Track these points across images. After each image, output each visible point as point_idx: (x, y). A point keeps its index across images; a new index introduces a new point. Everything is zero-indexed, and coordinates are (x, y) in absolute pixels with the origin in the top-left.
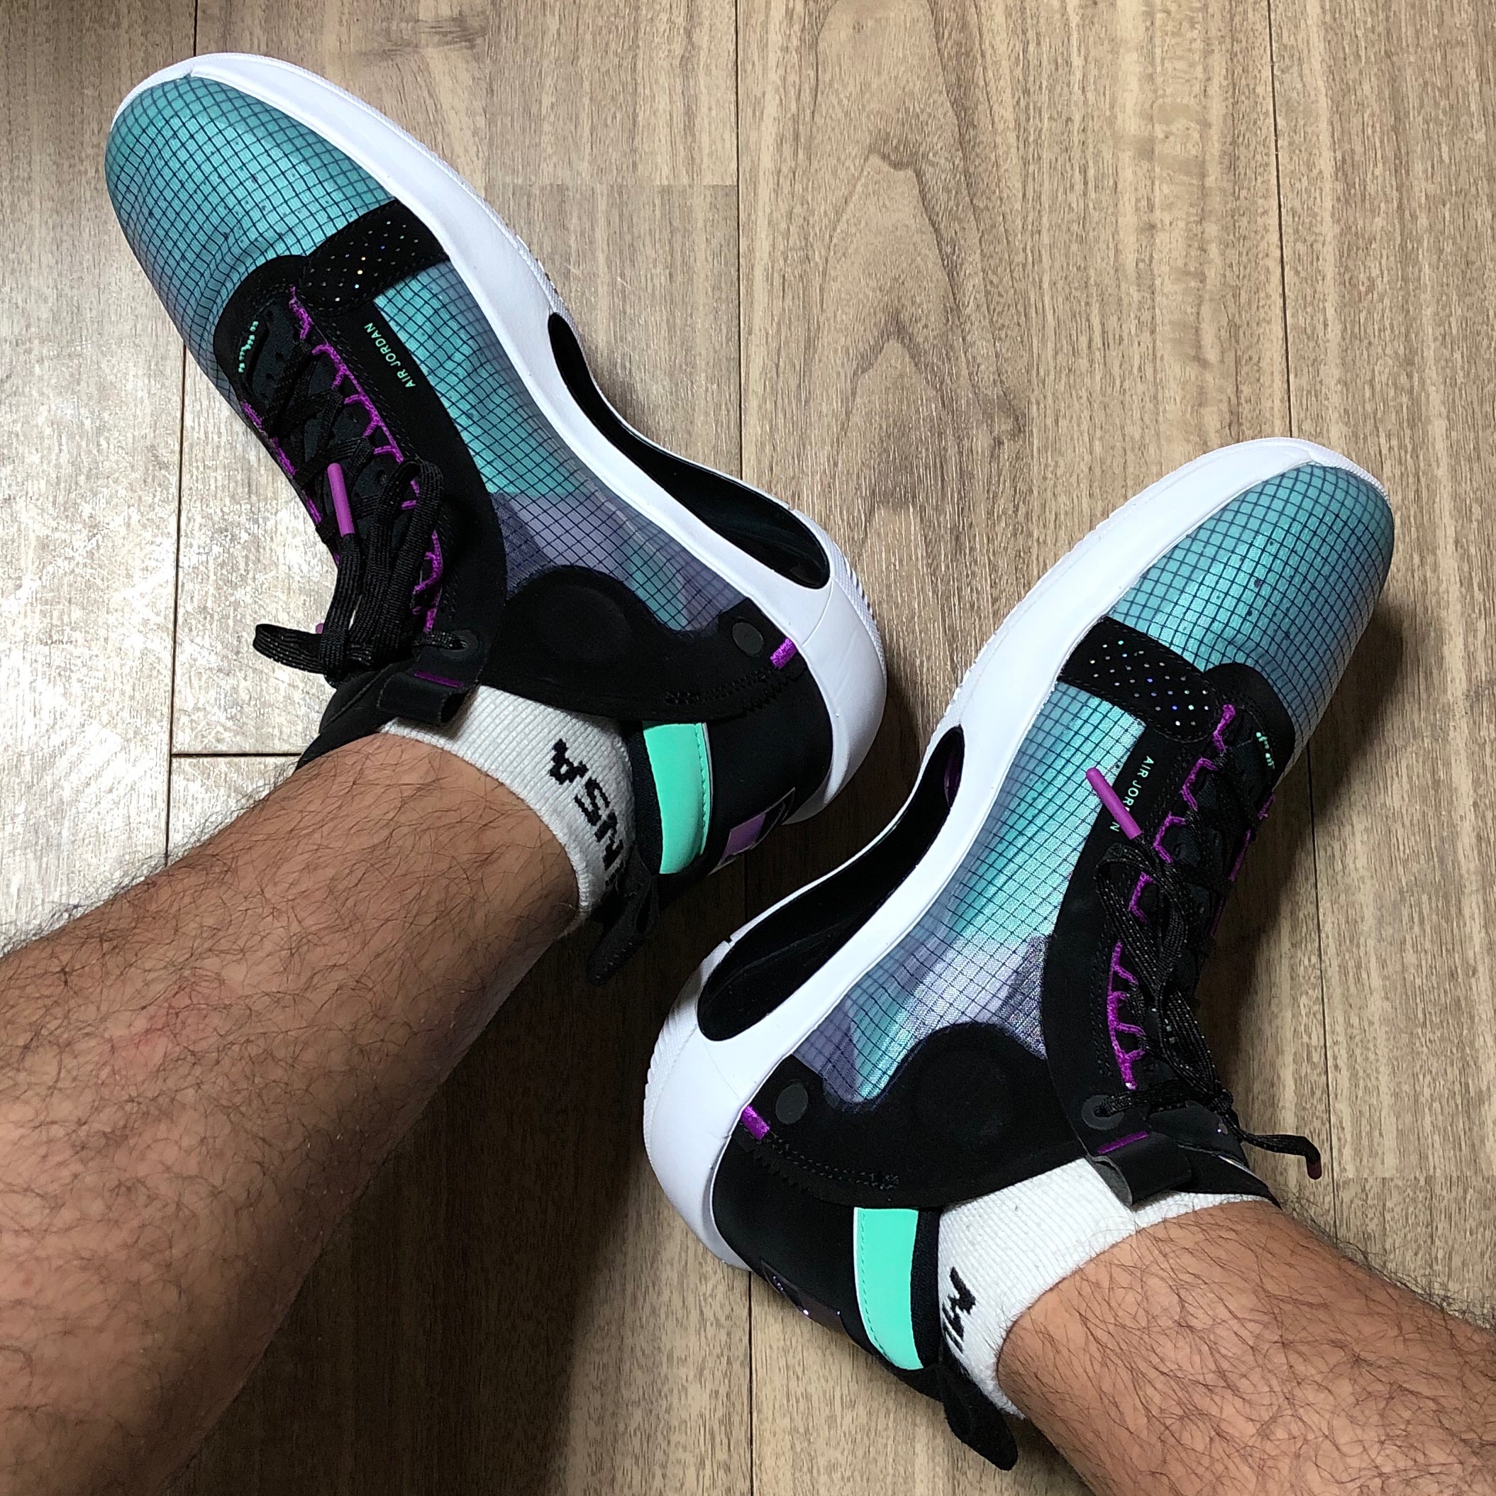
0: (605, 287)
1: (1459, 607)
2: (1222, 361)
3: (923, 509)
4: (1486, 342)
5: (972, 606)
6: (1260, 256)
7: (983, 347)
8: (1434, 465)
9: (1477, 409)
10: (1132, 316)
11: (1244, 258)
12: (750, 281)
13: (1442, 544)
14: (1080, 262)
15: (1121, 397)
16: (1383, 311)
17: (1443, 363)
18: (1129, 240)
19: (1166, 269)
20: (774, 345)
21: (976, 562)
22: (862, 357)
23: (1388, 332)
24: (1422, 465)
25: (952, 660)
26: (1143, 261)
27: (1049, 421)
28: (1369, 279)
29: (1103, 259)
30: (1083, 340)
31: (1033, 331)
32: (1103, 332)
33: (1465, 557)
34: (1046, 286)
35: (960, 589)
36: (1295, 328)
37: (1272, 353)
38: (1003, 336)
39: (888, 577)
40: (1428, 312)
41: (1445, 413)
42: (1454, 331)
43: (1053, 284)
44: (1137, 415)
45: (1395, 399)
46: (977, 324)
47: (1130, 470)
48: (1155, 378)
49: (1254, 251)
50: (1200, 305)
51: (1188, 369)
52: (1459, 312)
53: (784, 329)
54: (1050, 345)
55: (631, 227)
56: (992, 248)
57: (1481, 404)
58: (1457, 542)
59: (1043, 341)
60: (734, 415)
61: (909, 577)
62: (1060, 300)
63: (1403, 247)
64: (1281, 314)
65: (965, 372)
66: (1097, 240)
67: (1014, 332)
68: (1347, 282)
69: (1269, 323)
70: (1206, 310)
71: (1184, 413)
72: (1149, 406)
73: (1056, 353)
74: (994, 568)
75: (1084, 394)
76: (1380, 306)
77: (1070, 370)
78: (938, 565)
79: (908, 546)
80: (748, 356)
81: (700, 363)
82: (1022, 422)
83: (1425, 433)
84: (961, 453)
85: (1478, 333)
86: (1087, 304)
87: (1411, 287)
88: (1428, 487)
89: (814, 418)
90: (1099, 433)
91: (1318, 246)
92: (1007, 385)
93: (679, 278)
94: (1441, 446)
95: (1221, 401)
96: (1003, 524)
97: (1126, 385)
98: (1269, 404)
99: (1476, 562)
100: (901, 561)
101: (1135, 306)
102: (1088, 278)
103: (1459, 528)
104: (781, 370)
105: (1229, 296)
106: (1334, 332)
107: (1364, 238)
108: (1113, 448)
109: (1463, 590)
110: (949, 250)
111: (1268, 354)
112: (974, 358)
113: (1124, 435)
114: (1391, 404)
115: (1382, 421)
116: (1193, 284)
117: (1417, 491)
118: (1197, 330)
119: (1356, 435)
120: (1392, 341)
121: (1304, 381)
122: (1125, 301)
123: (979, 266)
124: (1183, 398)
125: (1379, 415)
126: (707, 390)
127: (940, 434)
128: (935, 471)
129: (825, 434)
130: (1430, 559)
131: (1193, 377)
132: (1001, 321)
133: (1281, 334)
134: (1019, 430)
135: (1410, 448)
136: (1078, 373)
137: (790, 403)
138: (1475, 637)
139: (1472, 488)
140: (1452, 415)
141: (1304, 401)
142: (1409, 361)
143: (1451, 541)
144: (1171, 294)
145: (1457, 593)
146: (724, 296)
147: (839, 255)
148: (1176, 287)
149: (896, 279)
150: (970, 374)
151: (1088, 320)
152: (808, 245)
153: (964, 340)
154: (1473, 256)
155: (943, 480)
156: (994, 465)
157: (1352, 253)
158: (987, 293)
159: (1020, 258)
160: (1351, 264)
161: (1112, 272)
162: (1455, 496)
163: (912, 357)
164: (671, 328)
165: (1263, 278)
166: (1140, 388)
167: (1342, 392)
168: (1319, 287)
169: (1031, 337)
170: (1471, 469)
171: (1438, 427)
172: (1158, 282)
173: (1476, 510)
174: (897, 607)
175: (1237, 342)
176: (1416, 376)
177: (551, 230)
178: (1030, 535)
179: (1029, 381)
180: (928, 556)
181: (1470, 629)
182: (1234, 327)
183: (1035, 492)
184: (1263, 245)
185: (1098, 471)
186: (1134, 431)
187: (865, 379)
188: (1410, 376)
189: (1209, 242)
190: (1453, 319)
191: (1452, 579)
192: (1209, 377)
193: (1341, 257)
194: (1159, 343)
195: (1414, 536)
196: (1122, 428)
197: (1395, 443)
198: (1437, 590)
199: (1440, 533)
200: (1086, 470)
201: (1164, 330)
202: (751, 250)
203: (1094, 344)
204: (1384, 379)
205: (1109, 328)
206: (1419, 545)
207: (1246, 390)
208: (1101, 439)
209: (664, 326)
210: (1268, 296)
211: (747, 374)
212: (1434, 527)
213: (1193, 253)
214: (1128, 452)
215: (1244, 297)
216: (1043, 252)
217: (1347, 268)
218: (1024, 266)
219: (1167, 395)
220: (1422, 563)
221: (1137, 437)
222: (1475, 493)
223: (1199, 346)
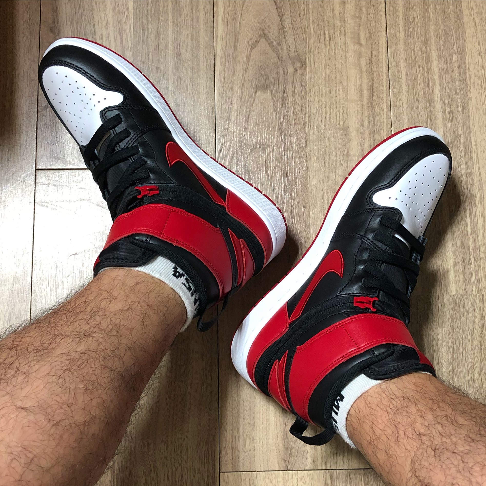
0: (171, 23)
1: (441, 119)
2: (367, 44)
3: (272, 91)
4: (450, 37)
5: (288, 121)
6: (379, 11)
7: (291, 41)
8: (434, 75)
9: (448, 58)
10: (338, 30)
11: (374, 12)
12: (217, 21)
13: (436, 100)
14: (321, 13)
15: (335, 56)
16: (418, 28)
17: (437, 44)
18: (337, 7)
19: (348, 16)
20: (226, 40)
21: (289, 108)
22: (253, 44)
23: (419, 34)
24: (430, 75)
25: (281, 138)
26: (342, 13)
27: (312, 63)
28: (413, 18)
29: (329, 13)
30: (323, 38)
31: (307, 36)
32: (329, 35)
33: (444, 103)
34: (311, 21)
35: (284, 116)
36: (390, 33)
37: (383, 41)
38: (297, 37)
39: (261, 112)
40: (432, 28)
41: (437, 59)
42: (440, 33)
43: (313, 21)
44: (340, 61)
45: (421, 55)
46: (289, 33)
47: (338, 78)
48: (345, 50)
49: (377, 9)
50: (359, 27)
51: (356, 47)
52: (442, 27)
53: (228, 36)
54: (312, 40)
55: (179, 5)
56: (294, 9)
57: (449, 56)
58: (441, 99)
59: (310, 39)
60: (212, 63)
61: (268, 112)
62: (315, 25)
63: (424, 8)
64: (385, 29)
65: (285, 48)
66: (327, 7)
67: (301, 36)
68: (406, 18)
69: (382, 32)
70: (362, 28)
71: (355, 60)
72: (344, 58)
73: (314, 42)
74: (295, 109)
75: (323, 55)
76: (417, 26)
77: (319, 47)
78: (277, 109)
79: (268, 103)
80: (217, 44)
81: (202, 46)
82: (303, 64)
83: (431, 65)
84: (284, 74)
85: (448, 34)
86: (324, 26)
87: (427, 20)
88: (432, 82)
89: (238, 64)
90: (328, 67)
91: (397, 8)
92: (298, 52)
93: (195, 20)
94: (436, 69)
95: (366, 56)
96: (297, 95)
97: (336, 51)
98: (381, 57)
99: (447, 105)
100: (265, 108)
101: (339, 27)
102: (324, 18)
103: (442, 95)
104: (227, 48)
105: (369, 24)
106: (402, 35)
107: (411, 5)
108: (332, 72)
109: (443, 114)
110: (280, 10)
111: (381, 42)
112: (288, 44)
113: (336, 67)
114: (420, 56)
115: (417, 62)
116: (357, 20)
117: (428, 84)
118: (359, 34)
119: (409, 66)
120: (421, 37)
121: (393, 50)
122: (336, 25)
123: (290, 15)
124: (354, 55)
125: (416, 60)
126: (203, 55)
127: (278, 68)
128: (276, 79)
129: (241, 68)
130: (432, 105)
131: (357, 49)
132: (296, 33)
133: (385, 35)
134: (303, 65)
135: (426, 71)
136: (321, 48)
137: (230, 58)
138: (447, 128)
139: (446, 82)
140: (440, 60)
141: (393, 56)
142: (426, 43)
143: (439, 99)
144: (350, 24)
145: (441, 115)
146: (209, 26)
147: (245, 12)
148: (352, 21)
149: (263, 20)
150: (287, 49)
151: (324, 32)
152: (236, 10)
153: (285, 38)
154: (446, 10)
155: (278, 82)
156: (295, 77)
157: (408, 10)
158: (292, 24)
159: (302, 13)
160: (407, 13)
161: (332, 17)
162: (440, 85)
163: (269, 44)
164: (192, 36)
165: (380, 18)
166: (341, 52)
167: (405, 53)
168: (397, 21)
169: (306, 37)
170: (446, 77)
171: (435, 63)
172: (346, 20)
173: (447, 90)
174: (264, 122)
175: (371, 38)
176: (428, 48)
177: (154, 6)
178: (306, 99)
179: (306, 51)
180: (274, 105)
181: (445, 126)
182: (370, 33)
183: (308, 85)
184: (380, 7)
185: (327, 79)
186: (339, 66)
187: (254, 51)
188: (426, 48)
189: (362, 7)
190: (440, 31)
191: (440, 111)
192: (363, 49)
193: (404, 11)
194: (346, 39)
195: (427, 97)
196: (335, 65)
197: (421, 68)
198: (435, 114)
199: (436, 96)
200: (324, 78)
201: (348, 35)
202: (217, 11)
203: (326, 39)
204: (418, 49)
205: (331, 34)
206: (429, 100)
207: (374, 53)
208: (329, 69)
209: (190, 34)
210: (381, 23)
211: (216, 50)
212: (434, 94)
213: (357, 11)
214: (337, 73)
215: (374, 24)
216: (310, 11)
217: (406, 14)
218: (304, 15)
219: (349, 54)
220: (430, 105)
221: (340, 68)
222: (447, 84)
223: (359, 39)
